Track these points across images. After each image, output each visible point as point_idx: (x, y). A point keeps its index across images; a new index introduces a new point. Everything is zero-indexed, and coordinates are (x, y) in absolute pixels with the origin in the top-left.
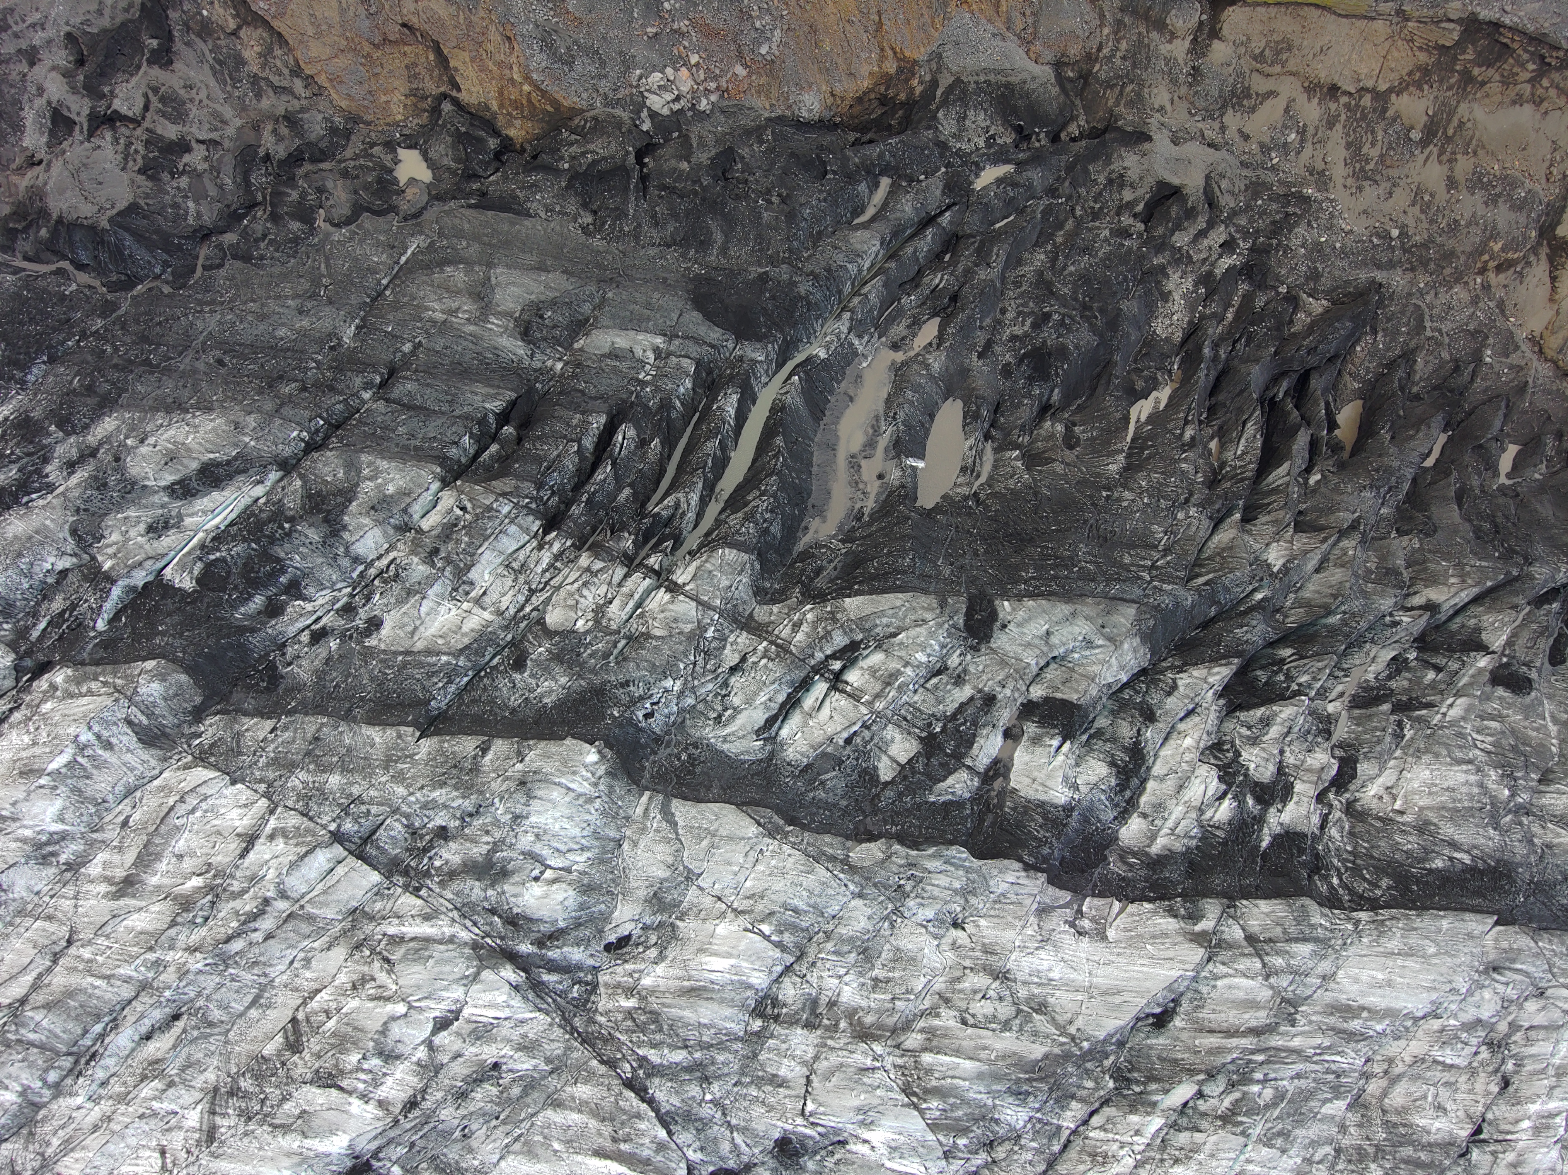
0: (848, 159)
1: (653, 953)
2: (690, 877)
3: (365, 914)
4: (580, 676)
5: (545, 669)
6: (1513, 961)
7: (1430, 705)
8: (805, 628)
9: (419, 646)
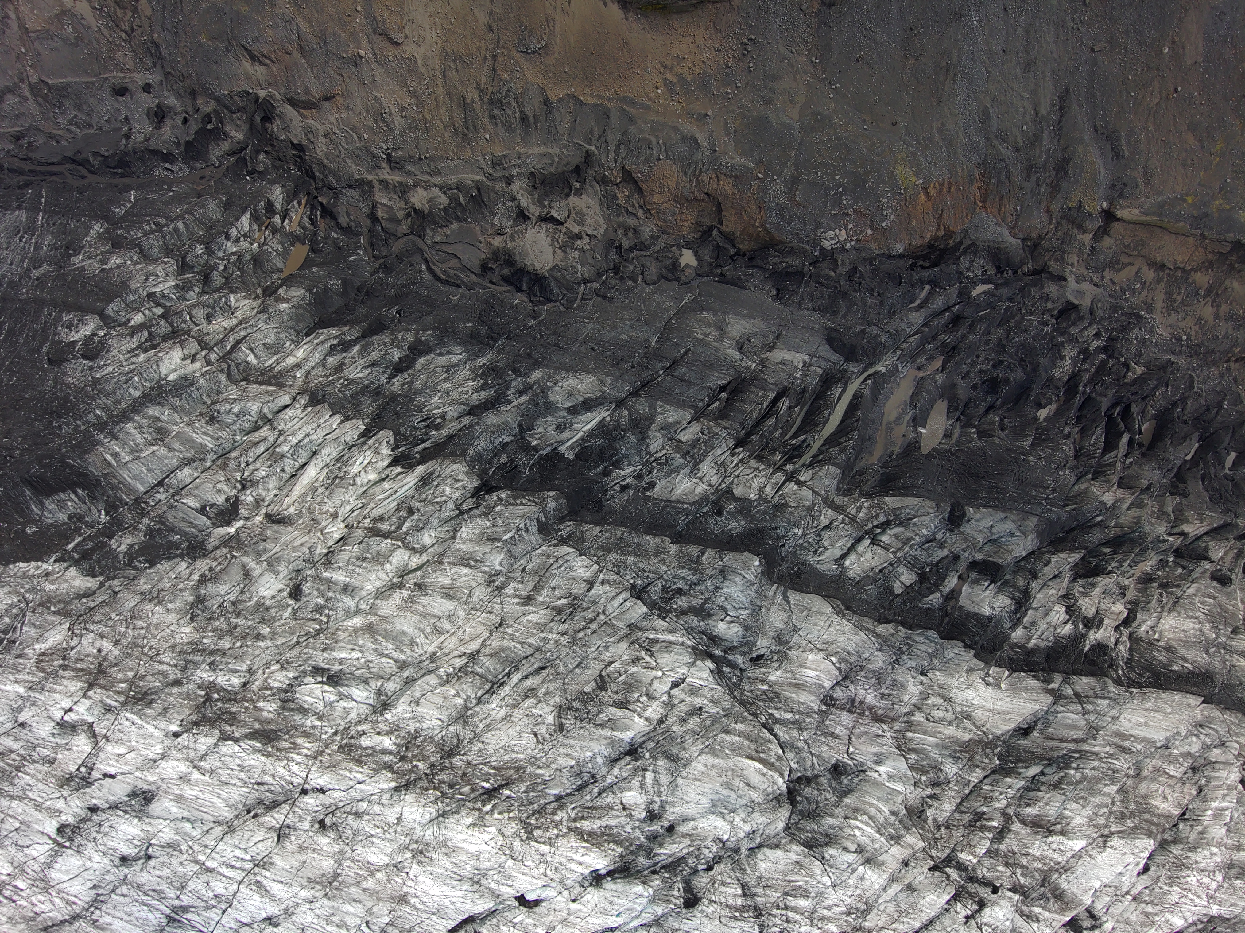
0: (912, 276)
1: (776, 665)
2: (795, 630)
3: (637, 627)
4: (751, 522)
5: (733, 516)
6: (1210, 723)
7: (1178, 586)
8: (863, 510)
9: (674, 498)
